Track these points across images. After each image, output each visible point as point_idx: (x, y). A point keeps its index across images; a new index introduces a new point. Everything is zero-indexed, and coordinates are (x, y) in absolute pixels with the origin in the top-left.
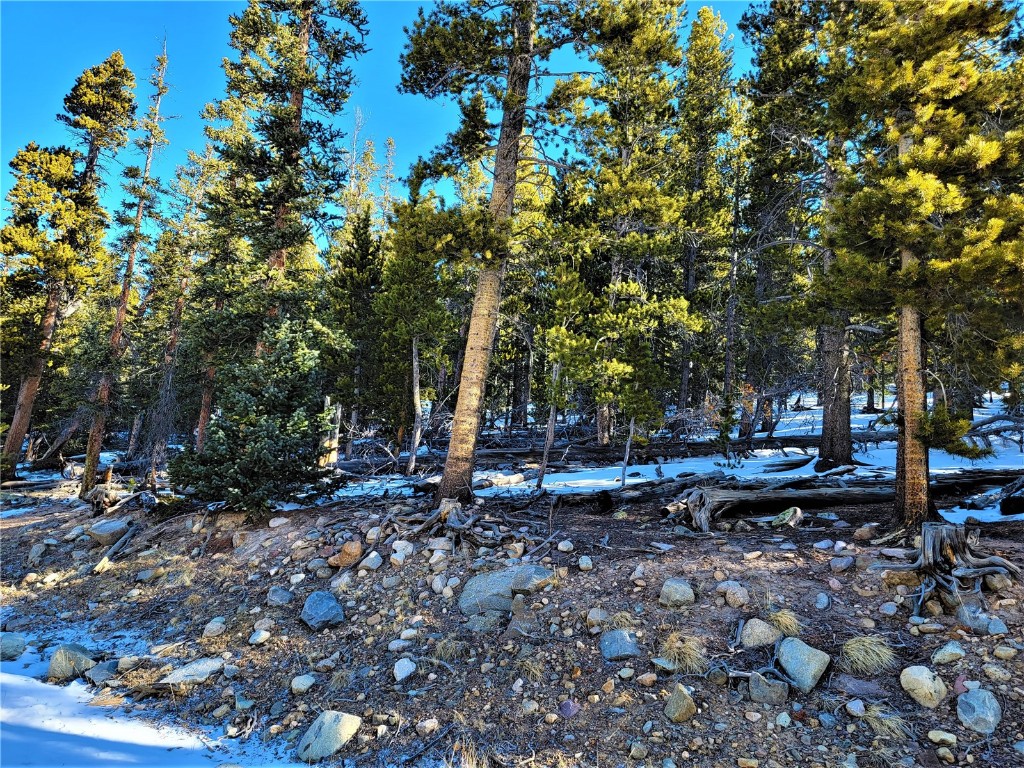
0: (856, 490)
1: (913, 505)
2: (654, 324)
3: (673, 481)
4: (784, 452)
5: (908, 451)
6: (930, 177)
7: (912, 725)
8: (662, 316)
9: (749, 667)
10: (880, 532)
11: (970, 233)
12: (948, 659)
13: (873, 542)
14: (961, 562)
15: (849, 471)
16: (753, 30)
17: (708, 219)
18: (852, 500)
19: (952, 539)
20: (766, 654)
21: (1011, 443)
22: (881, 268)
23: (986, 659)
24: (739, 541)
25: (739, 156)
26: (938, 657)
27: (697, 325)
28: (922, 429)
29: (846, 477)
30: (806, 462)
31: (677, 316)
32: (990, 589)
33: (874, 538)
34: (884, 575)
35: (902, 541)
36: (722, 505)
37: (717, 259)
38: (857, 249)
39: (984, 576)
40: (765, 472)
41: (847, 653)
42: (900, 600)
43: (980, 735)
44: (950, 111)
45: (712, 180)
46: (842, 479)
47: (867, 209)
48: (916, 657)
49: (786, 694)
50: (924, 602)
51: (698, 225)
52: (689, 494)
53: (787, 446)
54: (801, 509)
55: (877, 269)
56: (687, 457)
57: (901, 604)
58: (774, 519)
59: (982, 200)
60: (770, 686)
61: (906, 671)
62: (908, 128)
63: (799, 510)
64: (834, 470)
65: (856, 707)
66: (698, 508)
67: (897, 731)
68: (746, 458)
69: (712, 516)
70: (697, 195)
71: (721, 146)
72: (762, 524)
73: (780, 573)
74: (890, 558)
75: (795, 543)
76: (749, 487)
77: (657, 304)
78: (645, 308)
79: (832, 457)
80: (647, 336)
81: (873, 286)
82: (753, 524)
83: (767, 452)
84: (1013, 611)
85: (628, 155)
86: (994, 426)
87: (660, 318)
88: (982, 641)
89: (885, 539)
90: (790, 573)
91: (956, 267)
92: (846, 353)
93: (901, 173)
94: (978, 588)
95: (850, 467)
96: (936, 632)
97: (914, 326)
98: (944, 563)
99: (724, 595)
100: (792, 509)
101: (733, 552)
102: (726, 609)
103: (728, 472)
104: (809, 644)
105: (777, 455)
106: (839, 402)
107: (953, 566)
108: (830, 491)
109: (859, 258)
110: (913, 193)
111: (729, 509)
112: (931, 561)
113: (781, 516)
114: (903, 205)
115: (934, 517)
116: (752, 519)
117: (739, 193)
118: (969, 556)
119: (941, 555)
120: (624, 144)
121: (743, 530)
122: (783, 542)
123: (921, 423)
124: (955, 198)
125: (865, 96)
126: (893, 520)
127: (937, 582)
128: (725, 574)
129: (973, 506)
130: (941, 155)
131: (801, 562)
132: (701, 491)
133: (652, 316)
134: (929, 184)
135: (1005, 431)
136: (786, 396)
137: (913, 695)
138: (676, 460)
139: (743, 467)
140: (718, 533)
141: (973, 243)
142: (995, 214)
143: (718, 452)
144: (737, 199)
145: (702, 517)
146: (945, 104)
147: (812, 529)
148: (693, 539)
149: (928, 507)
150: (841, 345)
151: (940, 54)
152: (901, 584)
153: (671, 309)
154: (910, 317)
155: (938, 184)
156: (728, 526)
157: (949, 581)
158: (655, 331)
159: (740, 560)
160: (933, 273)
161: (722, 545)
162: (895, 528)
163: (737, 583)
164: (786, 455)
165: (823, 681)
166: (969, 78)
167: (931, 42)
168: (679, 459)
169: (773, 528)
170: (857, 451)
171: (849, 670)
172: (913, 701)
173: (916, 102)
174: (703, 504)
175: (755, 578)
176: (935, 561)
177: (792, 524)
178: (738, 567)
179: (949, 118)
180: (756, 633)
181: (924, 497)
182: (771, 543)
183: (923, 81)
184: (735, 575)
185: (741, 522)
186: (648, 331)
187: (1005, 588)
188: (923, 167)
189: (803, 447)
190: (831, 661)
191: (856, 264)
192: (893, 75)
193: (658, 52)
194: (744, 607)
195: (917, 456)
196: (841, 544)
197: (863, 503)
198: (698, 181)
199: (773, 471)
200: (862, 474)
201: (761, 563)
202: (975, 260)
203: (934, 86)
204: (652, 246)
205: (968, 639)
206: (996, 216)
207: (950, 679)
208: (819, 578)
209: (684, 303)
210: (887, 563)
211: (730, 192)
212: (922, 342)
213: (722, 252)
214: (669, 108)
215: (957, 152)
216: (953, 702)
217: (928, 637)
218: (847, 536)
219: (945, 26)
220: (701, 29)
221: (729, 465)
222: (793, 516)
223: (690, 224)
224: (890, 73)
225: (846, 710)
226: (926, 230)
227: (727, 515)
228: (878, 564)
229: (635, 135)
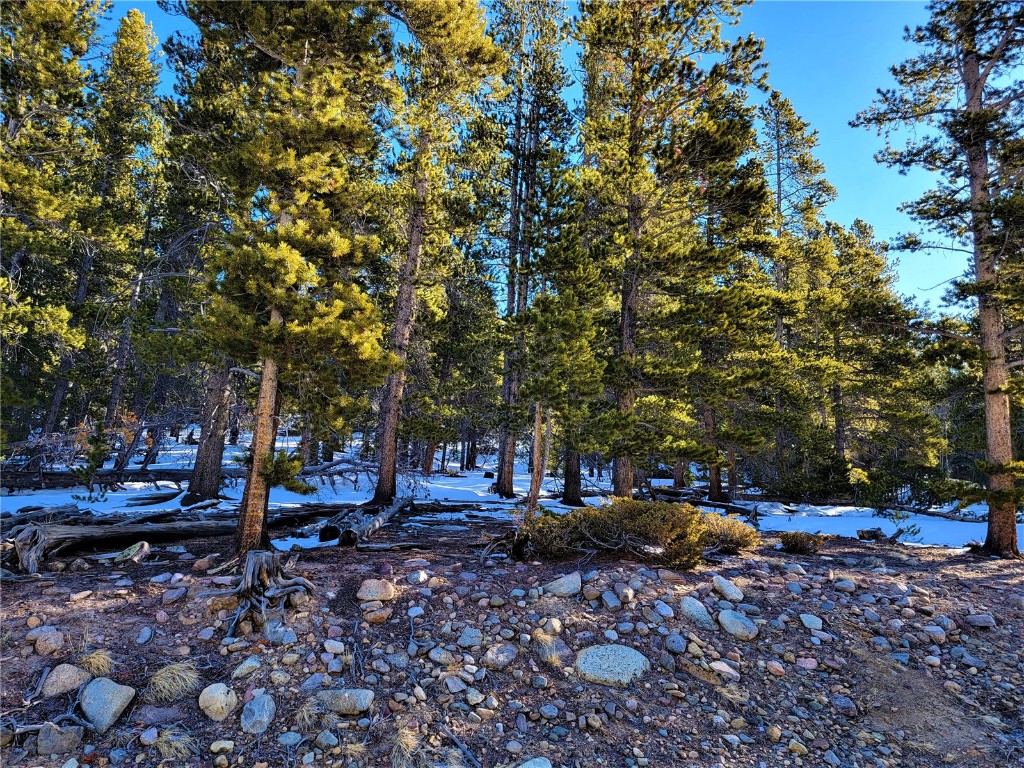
0: (212, 523)
1: (249, 536)
2: (21, 330)
3: (10, 516)
4: (156, 485)
5: (253, 486)
6: (296, 253)
7: (198, 741)
8: (33, 323)
9: (44, 717)
10: (218, 562)
11: (321, 307)
12: (245, 672)
13: (209, 572)
14: (273, 584)
15: (213, 505)
16: (177, 57)
17: (108, 229)
18: (204, 533)
19: (268, 565)
20: (70, 700)
21: (349, 482)
22: (250, 320)
23: (275, 667)
24: (70, 581)
25: (158, 176)
26: (237, 672)
27: (79, 341)
28: (265, 468)
29: (209, 510)
30: (174, 496)
31: (52, 327)
32: (291, 605)
33: (211, 567)
34: (209, 602)
35: (234, 569)
36: (59, 542)
37: (120, 274)
38: (234, 299)
39: (289, 595)
40: (128, 506)
41: (154, 683)
42: (218, 624)
43: (254, 736)
44: (321, 203)
45: (123, 190)
46: (205, 514)
47: (245, 265)
48: (219, 675)
49: (78, 739)
50: (238, 623)
51: (95, 232)
52: (19, 532)
53: (160, 480)
54: (149, 543)
55: (245, 320)
56: (40, 488)
57: (219, 628)
58: (118, 556)
59: (333, 283)
60: (62, 733)
61: (206, 690)
62: (287, 206)
63: (146, 545)
64: (199, 504)
65: (149, 737)
66: (28, 547)
67: (183, 751)
68: (114, 491)
69: (45, 555)
70: (97, 200)
71: (137, 157)
72: (103, 561)
73: (106, 611)
74: (219, 586)
75: (132, 579)
76: (101, 522)
77: (29, 308)
78: (12, 309)
79: (200, 491)
80: (11, 343)
81: (240, 335)
82: (94, 563)
83: (138, 485)
84: (305, 623)
85: (17, 128)
86: (338, 468)
87: (30, 325)
88: (276, 651)
89: (221, 568)
90: (118, 610)
91: (306, 332)
92: (227, 393)
93: (275, 242)
94: (282, 606)
95: (215, 501)
96: (242, 649)
97: (273, 377)
98: (259, 586)
99: (33, 643)
100: (139, 544)
101: (59, 594)
102: (35, 658)
103: (82, 506)
104: (118, 681)
105: (149, 488)
106: (213, 439)
107: (266, 588)
108: (185, 524)
109: (233, 308)
110: (281, 262)
111: (68, 547)
112: (250, 584)
113: (126, 551)
114: (274, 270)
115: (265, 544)
116: (93, 557)
117: (152, 212)
118: (280, 579)
119: (259, 579)
120: (12, 113)
121: (79, 568)
122: (120, 578)
123: (264, 462)
124: (313, 276)
125: (255, 165)
126: (231, 550)
127: (252, 604)
128: (41, 620)
129: (302, 535)
130: (308, 237)
131: (133, 598)
132: (36, 527)
133: (22, 321)
134: (295, 259)
135: (346, 472)
136: (180, 428)
137: (207, 712)
138: (26, 492)
139: (106, 500)
140: (47, 574)
141: (322, 316)
142: (341, 297)
143: (81, 484)
144: (150, 218)
145: (31, 558)
146: (319, 197)
147: (156, 563)
148: (12, 583)
149: (262, 538)
150: (223, 384)
151: (317, 154)
152: (223, 608)
153: (47, 316)
154: (270, 369)
155: (302, 260)
156: (61, 565)
157: (260, 602)
158: (22, 339)
159: (63, 601)
160: (289, 334)
161: (47, 587)
162: (231, 558)
163: (53, 628)
164: (158, 488)
165: (123, 719)
166: (336, 182)
167: (312, 141)
168: (31, 491)
169: (114, 564)
170: (227, 486)
171: (153, 700)
172: (206, 717)
173: (296, 186)
174: (36, 543)
175: (76, 620)
176: (252, 585)
177: (136, 559)
178: (60, 610)
179: (320, 209)
180: (64, 678)
181: (259, 528)
182: (106, 581)
183: (300, 170)
184: (53, 618)
185: (79, 561)
186: (12, 337)
187: (302, 604)
188: (294, 243)
189: (177, 481)
190: (137, 695)
191: (229, 312)
192: (280, 157)
193: (57, 30)
194: (55, 654)
195: (259, 492)
196: (179, 576)
197: (215, 536)
198: (105, 186)
199: (136, 505)
200: (223, 508)
201: (89, 604)
202: (320, 331)
203: (310, 177)
204: (31, 240)
205: (265, 651)
206: (341, 299)
207: (241, 691)
208: (146, 613)
209: (65, 314)
210: (217, 591)
211: (142, 209)
212: (278, 392)
213: (128, 268)
214: (76, 95)
215: (320, 238)
216: (239, 712)
217: (233, 656)
218: (187, 568)
219: (323, 132)
220: (129, 30)
221: (90, 498)
222: (139, 551)
223: (84, 228)
224: (278, 154)
225: (139, 741)
226: (290, 296)
227: (62, 555)
228: (208, 591)
229: (29, 109)
